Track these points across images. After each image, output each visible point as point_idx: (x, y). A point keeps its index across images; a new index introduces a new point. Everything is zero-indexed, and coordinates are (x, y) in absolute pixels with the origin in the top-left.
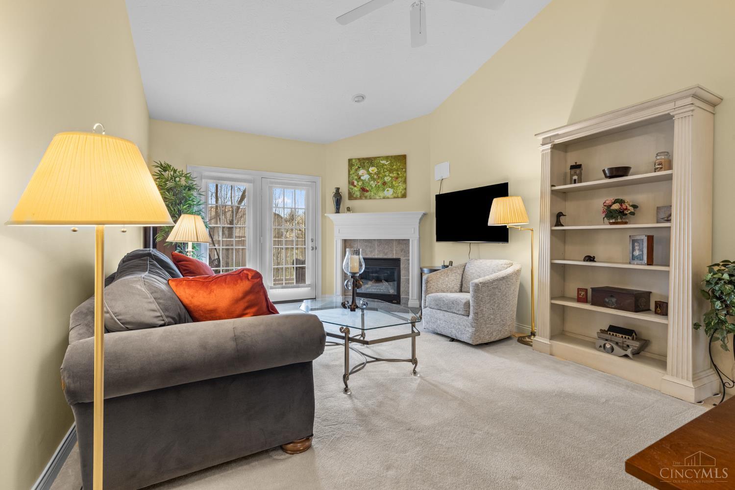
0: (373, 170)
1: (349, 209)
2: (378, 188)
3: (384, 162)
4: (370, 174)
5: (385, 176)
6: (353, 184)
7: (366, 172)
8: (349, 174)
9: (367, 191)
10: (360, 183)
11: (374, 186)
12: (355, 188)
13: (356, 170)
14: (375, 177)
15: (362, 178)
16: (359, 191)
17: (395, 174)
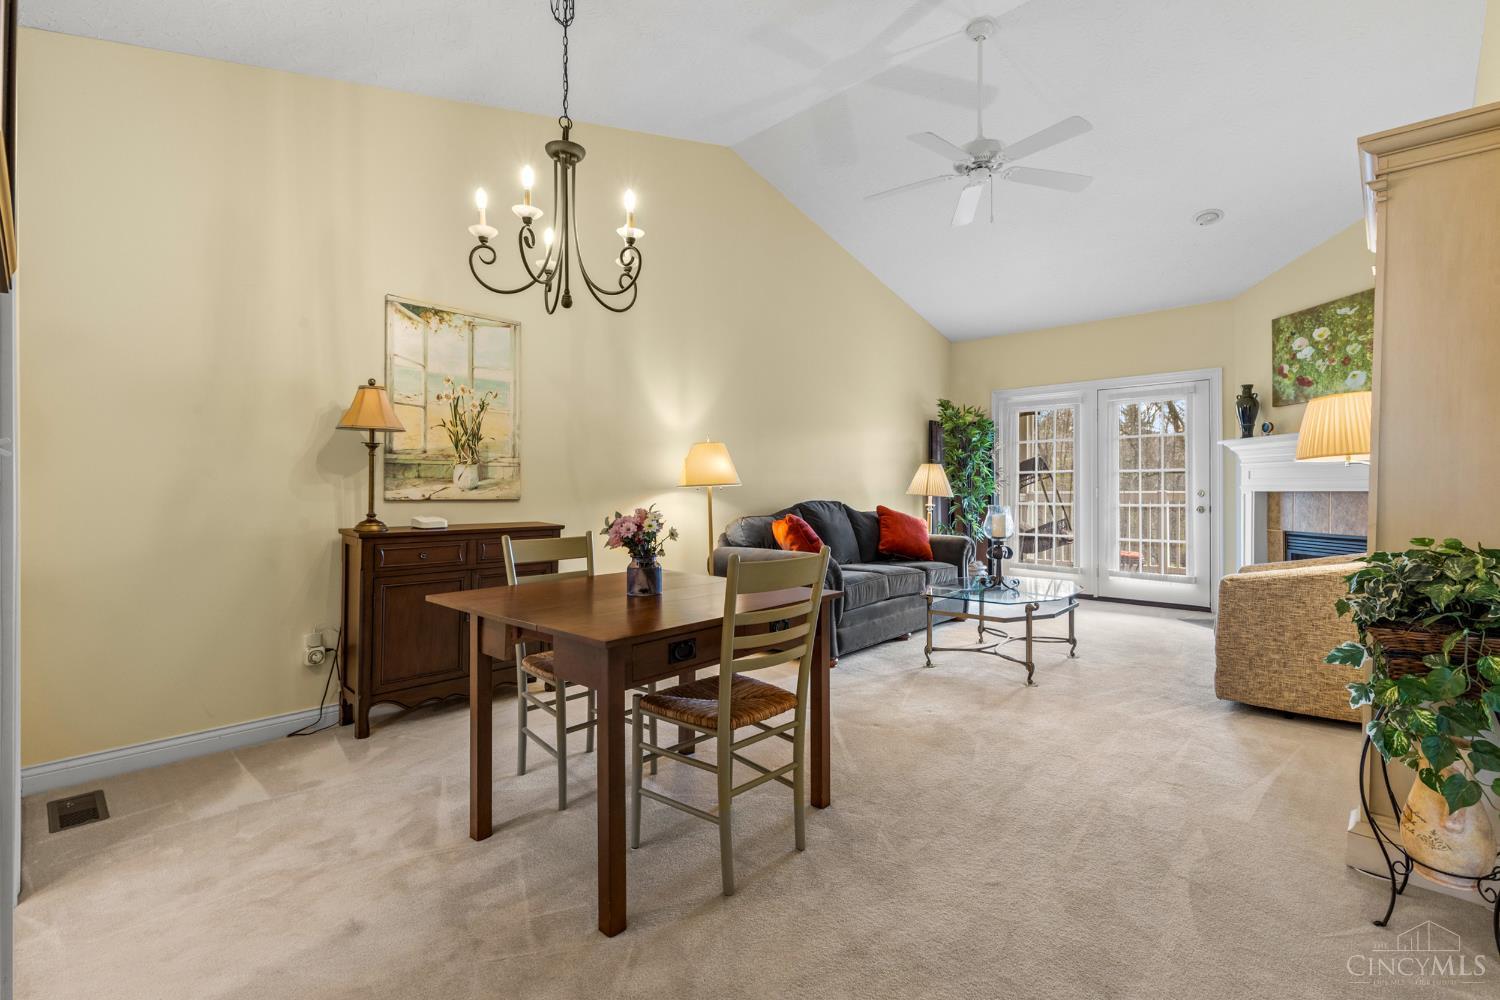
0: (1321, 333)
1: (1267, 429)
2: (1331, 372)
3: (1345, 311)
4: (1314, 344)
5: (1348, 342)
6: (1281, 372)
7: (1306, 341)
8: (1275, 352)
10: (1295, 368)
11: (1322, 369)
12: (1287, 381)
14: (1326, 348)
15: (1299, 356)
16: (1294, 385)
17: (1369, 335)
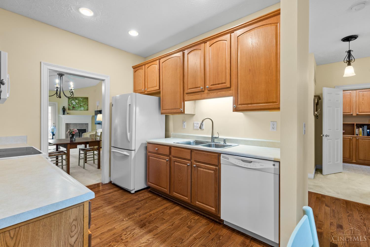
1: (68, 113)
3: (81, 99)
4: (76, 102)
5: (81, 103)
6: (70, 105)
8: (68, 102)
9: (75, 108)
10: (72, 105)
11: (77, 106)
12: (71, 107)
13: (71, 101)
14: (78, 103)
15: (73, 103)
17: (84, 103)
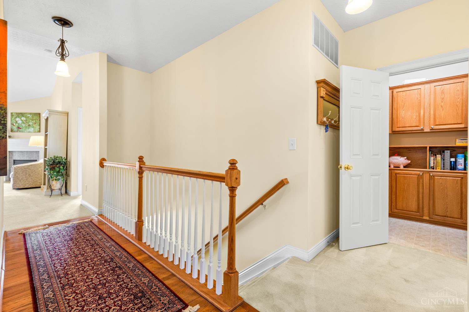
0: (23, 119)
1: (10, 137)
2: (26, 127)
3: (29, 115)
4: (22, 120)
5: (30, 122)
6: (13, 125)
7: (20, 119)
8: (11, 120)
9: (20, 128)
10: (17, 125)
11: (24, 126)
12: (14, 127)
13: (15, 118)
14: (25, 122)
15: (18, 122)
16: (17, 128)
17: (34, 122)
